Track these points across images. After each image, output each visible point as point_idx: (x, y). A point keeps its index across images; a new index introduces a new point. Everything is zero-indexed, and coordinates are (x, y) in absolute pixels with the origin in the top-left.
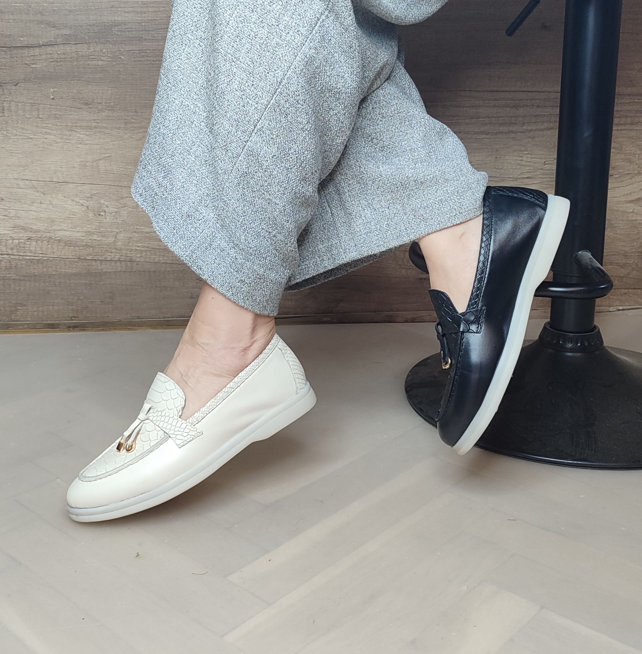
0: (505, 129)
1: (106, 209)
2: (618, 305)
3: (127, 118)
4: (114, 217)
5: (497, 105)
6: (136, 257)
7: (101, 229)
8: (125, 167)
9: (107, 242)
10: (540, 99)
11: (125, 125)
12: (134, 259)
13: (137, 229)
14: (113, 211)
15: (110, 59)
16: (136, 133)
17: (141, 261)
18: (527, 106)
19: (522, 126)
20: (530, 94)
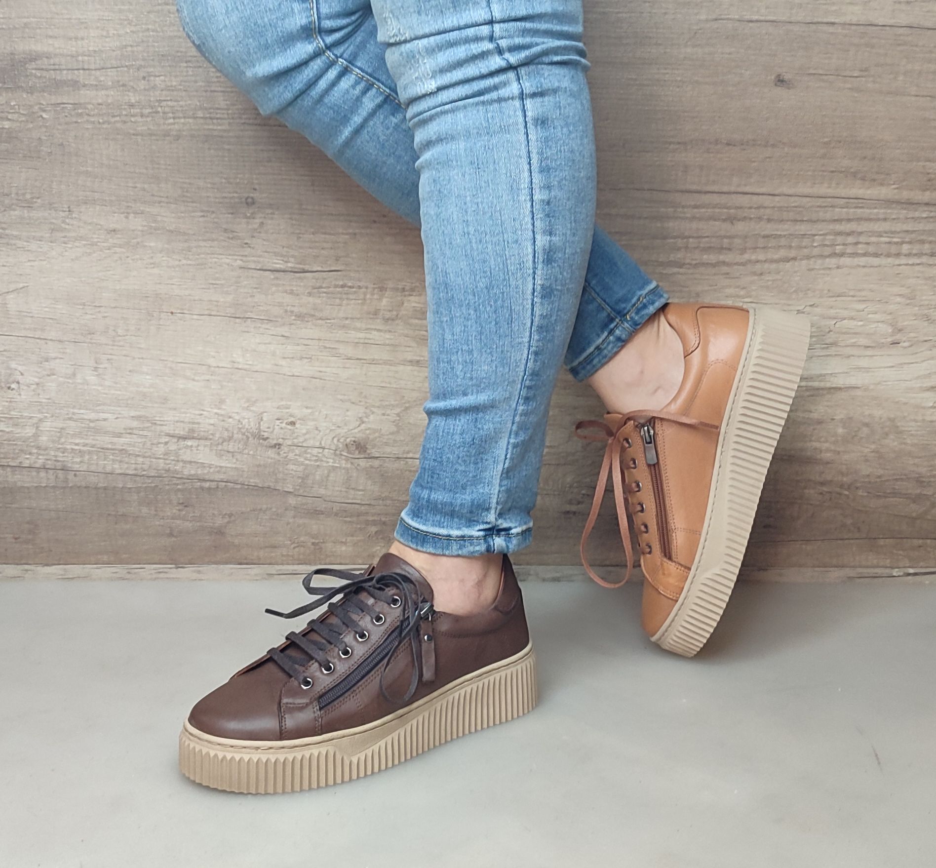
0: (712, 258)
1: (20, 378)
2: (908, 565)
3: (53, 221)
4: (33, 393)
5: (698, 216)
6: (73, 463)
7: (12, 413)
8: (52, 306)
9: (23, 435)
10: (774, 207)
11: (52, 233)
12: (70, 465)
13: (74, 414)
14: (31, 382)
15: (24, 119)
16: (71, 248)
17: (81, 469)
18: (751, 219)
19: (741, 254)
20: (755, 198)
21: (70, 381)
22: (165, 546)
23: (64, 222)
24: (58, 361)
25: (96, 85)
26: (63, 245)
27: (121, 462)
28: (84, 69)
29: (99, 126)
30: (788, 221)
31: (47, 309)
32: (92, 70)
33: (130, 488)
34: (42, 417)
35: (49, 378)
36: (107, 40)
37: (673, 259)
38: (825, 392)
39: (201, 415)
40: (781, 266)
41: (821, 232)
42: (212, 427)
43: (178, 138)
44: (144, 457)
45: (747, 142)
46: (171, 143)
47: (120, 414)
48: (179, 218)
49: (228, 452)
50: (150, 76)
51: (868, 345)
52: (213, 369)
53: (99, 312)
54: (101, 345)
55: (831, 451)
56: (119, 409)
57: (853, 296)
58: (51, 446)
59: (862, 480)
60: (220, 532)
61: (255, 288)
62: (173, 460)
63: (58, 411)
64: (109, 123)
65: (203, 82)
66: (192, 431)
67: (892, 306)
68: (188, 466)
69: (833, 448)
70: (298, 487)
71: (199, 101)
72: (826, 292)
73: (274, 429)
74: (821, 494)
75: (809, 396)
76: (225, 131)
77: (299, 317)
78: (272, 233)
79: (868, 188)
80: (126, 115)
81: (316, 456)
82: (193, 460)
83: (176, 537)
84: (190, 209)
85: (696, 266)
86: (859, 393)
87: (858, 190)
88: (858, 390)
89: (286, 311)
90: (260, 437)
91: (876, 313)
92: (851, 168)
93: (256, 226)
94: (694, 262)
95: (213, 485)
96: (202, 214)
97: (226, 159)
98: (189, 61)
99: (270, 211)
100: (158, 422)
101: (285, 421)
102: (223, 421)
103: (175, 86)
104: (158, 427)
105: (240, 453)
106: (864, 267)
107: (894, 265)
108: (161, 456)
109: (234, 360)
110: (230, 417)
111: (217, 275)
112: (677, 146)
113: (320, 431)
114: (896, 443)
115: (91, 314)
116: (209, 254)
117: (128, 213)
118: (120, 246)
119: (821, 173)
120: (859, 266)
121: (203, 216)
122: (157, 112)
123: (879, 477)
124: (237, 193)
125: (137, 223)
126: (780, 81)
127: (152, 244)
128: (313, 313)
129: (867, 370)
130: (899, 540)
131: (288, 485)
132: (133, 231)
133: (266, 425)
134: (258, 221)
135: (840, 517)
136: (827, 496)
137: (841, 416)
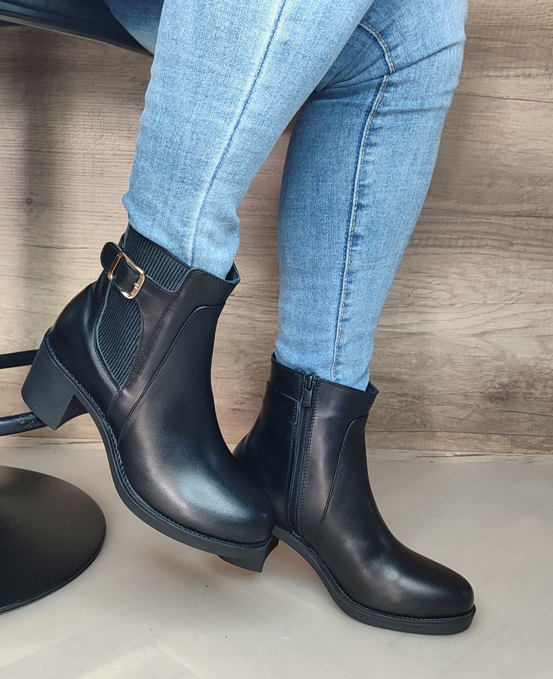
2: (456, 450)
38: (405, 336)
51: (433, 306)
52: (4, 310)
55: (408, 374)
57: (425, 273)
59: (428, 394)
61: (33, 258)
67: (450, 280)
69: (409, 372)
72: (407, 270)
74: (400, 402)
75: (394, 338)
76: (13, 154)
77: (60, 277)
78: (43, 222)
86: (427, 337)
88: (426, 335)
89: (52, 273)
91: (440, 285)
93: (33, 217)
97: (14, 173)
99: (41, 208)
106: (433, 254)
107: (452, 254)
109: (19, 304)
110: (15, 342)
114: (450, 370)
120: (429, 253)
123: (439, 392)
124: (20, 196)
129: (433, 322)
130: (451, 433)
134: (34, 214)
135: (413, 417)
136: (404, 404)
137: (415, 352)
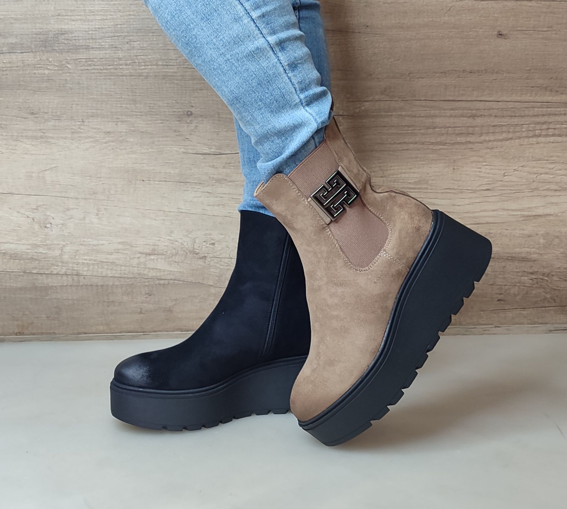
21: (82, 222)
22: (137, 320)
23: (80, 128)
24: (75, 210)
25: (99, 48)
26: (79, 142)
27: (112, 269)
28: (92, 39)
29: (100, 71)
30: (507, 116)
31: (68, 180)
32: (97, 39)
33: (117, 285)
34: (65, 244)
35: (69, 220)
36: (106, 21)
37: (439, 140)
38: (532, 218)
39: (160, 240)
40: (504, 143)
41: (527, 123)
42: (166, 247)
43: (147, 77)
44: (126, 266)
45: (482, 71)
46: (143, 80)
47: (111, 241)
48: (148, 124)
49: (175, 262)
50: (131, 41)
51: (556, 189)
52: (167, 213)
53: (100, 181)
54: (100, 200)
55: (537, 253)
56: (111, 238)
57: (547, 160)
58: (70, 261)
59: (556, 270)
60: (170, 310)
61: (192, 165)
62: (143, 268)
63: (74, 240)
64: (107, 69)
65: (162, 44)
66: (154, 250)
68: (152, 271)
69: (538, 251)
70: (216, 282)
71: (160, 55)
72: (531, 158)
73: (202, 248)
74: (531, 279)
75: (522, 220)
76: (175, 72)
77: (217, 181)
78: (203, 132)
79: (554, 96)
80: (117, 65)
81: (227, 263)
82: (154, 267)
83: (144, 314)
84: (154, 119)
85: (453, 144)
86: (552, 218)
87: (548, 97)
88: (551, 216)
89: (210, 177)
90: (194, 252)
91: (561, 170)
92: (544, 84)
93: (193, 128)
94: (452, 142)
95: (166, 282)
96: (161, 122)
97: (175, 89)
98: (154, 32)
99: (201, 119)
100: (134, 246)
101: (209, 243)
102: (172, 243)
103: (146, 47)
104: (134, 248)
105: (182, 262)
106: (553, 142)
108: (136, 266)
109: (179, 207)
110: (177, 241)
111: (170, 158)
112: (441, 74)
113: (229, 248)
115: (95, 182)
116: (165, 145)
117: (117, 122)
118: (113, 142)
119: (525, 88)
120: (550, 142)
121: (162, 123)
122: (136, 62)
124: (182, 109)
125: (122, 128)
126: (500, 35)
127: (131, 140)
128: (226, 179)
129: (557, 204)
131: (211, 281)
132: (121, 132)
133: (198, 245)
134: (194, 125)
135: (544, 293)
136: (535, 281)
137: (542, 232)
